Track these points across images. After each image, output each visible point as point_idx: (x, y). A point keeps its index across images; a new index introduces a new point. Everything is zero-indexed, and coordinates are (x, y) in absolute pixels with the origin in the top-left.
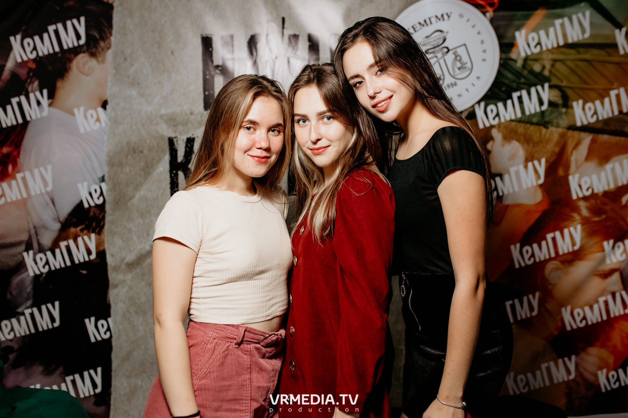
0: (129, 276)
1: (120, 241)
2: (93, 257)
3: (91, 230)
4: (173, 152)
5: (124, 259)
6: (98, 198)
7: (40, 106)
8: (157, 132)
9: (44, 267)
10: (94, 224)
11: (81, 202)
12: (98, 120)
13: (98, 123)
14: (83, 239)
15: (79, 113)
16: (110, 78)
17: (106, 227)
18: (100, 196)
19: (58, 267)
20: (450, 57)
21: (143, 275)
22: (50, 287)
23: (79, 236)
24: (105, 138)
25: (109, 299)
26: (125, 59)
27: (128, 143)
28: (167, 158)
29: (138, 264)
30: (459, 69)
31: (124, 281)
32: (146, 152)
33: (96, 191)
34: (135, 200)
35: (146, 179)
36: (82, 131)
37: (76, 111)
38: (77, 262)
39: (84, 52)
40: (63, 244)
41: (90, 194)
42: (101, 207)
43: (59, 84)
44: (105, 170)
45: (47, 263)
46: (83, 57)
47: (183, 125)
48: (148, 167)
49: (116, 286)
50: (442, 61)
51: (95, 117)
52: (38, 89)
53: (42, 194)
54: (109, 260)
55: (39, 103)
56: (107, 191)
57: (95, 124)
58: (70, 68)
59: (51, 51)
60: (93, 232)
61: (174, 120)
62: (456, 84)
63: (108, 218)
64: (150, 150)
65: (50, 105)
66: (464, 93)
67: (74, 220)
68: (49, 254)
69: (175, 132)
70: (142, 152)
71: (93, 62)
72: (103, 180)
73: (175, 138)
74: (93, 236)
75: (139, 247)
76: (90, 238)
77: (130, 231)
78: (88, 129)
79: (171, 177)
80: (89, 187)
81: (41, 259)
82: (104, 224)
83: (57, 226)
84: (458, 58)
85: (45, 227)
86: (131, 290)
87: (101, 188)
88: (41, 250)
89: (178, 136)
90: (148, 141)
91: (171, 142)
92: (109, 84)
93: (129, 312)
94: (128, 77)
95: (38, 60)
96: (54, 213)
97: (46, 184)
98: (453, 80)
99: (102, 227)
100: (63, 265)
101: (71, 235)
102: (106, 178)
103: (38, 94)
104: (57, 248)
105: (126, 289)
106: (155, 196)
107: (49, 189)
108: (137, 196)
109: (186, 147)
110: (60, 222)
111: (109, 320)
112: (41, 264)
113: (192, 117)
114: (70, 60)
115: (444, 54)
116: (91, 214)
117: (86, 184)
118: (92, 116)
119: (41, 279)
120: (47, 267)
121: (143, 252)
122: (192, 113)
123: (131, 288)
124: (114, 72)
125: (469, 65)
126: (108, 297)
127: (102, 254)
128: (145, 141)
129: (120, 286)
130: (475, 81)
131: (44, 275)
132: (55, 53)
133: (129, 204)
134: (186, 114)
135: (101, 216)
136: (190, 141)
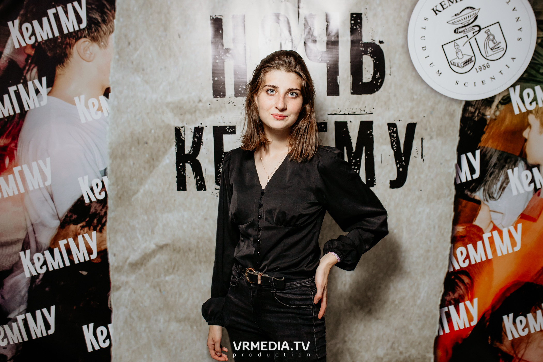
0: (132, 278)
1: (123, 239)
2: (94, 256)
3: (92, 227)
4: (180, 142)
5: (127, 258)
6: (100, 193)
7: (39, 94)
8: (163, 121)
9: (41, 268)
10: (95, 221)
11: (82, 197)
12: (100, 109)
13: (100, 112)
14: (83, 237)
15: (80, 102)
16: (112, 64)
17: (108, 224)
18: (101, 191)
19: (56, 267)
20: (482, 36)
21: (147, 276)
22: (47, 289)
23: (79, 234)
24: (108, 128)
25: (111, 301)
26: (129, 44)
27: (132, 134)
28: (174, 149)
29: (142, 264)
30: (492, 49)
31: (127, 283)
32: (150, 143)
33: (97, 185)
34: (139, 195)
35: (151, 172)
36: (83, 121)
37: (76, 99)
38: (77, 262)
39: (85, 37)
40: (62, 243)
41: (92, 189)
42: (103, 203)
43: (59, 71)
44: (108, 163)
45: (45, 263)
46: (84, 42)
47: (191, 114)
48: (153, 159)
49: (118, 288)
50: (473, 41)
51: (97, 106)
52: (37, 77)
53: (40, 188)
54: (111, 259)
55: (37, 92)
56: (109, 185)
57: (96, 114)
58: (70, 54)
59: (51, 36)
60: (95, 229)
61: (181, 108)
62: (488, 66)
63: (110, 215)
64: (155, 141)
65: (49, 94)
66: (498, 76)
67: (75, 217)
68: (47, 253)
69: (183, 122)
70: (147, 143)
71: (94, 47)
72: (105, 173)
73: (182, 127)
74: (94, 233)
75: (143, 246)
76: (91, 237)
77: (133, 228)
78: (90, 119)
79: (178, 169)
80: (90, 181)
81: (39, 259)
82: (106, 221)
83: (57, 223)
84: (491, 37)
85: (43, 225)
86: (135, 292)
87: (103, 182)
88: (39, 249)
89: (186, 125)
90: (153, 131)
91: (178, 132)
92: (112, 71)
93: (131, 317)
94: (132, 63)
95: (37, 46)
96: (53, 210)
97: (44, 178)
98: (485, 62)
99: (104, 224)
100: (62, 266)
101: (71, 233)
102: (108, 171)
103: (36, 82)
104: (55, 247)
105: (129, 291)
106: (161, 191)
107: (48, 183)
108: (141, 191)
109: (194, 136)
110: (59, 218)
111: (109, 326)
112: (38, 264)
113: (201, 104)
114: (71, 46)
115: (475, 33)
116: (92, 210)
117: (86, 178)
118: (93, 104)
119: (38, 280)
120: (45, 268)
121: (148, 251)
122: (200, 101)
123: (134, 291)
124: (117, 57)
125: (503, 45)
126: (109, 299)
127: (103, 254)
128: (150, 132)
129: (122, 289)
130: (510, 63)
131: (41, 277)
132: (55, 38)
133: (133, 199)
134: (194, 102)
135: (102, 213)
136: (199, 131)
